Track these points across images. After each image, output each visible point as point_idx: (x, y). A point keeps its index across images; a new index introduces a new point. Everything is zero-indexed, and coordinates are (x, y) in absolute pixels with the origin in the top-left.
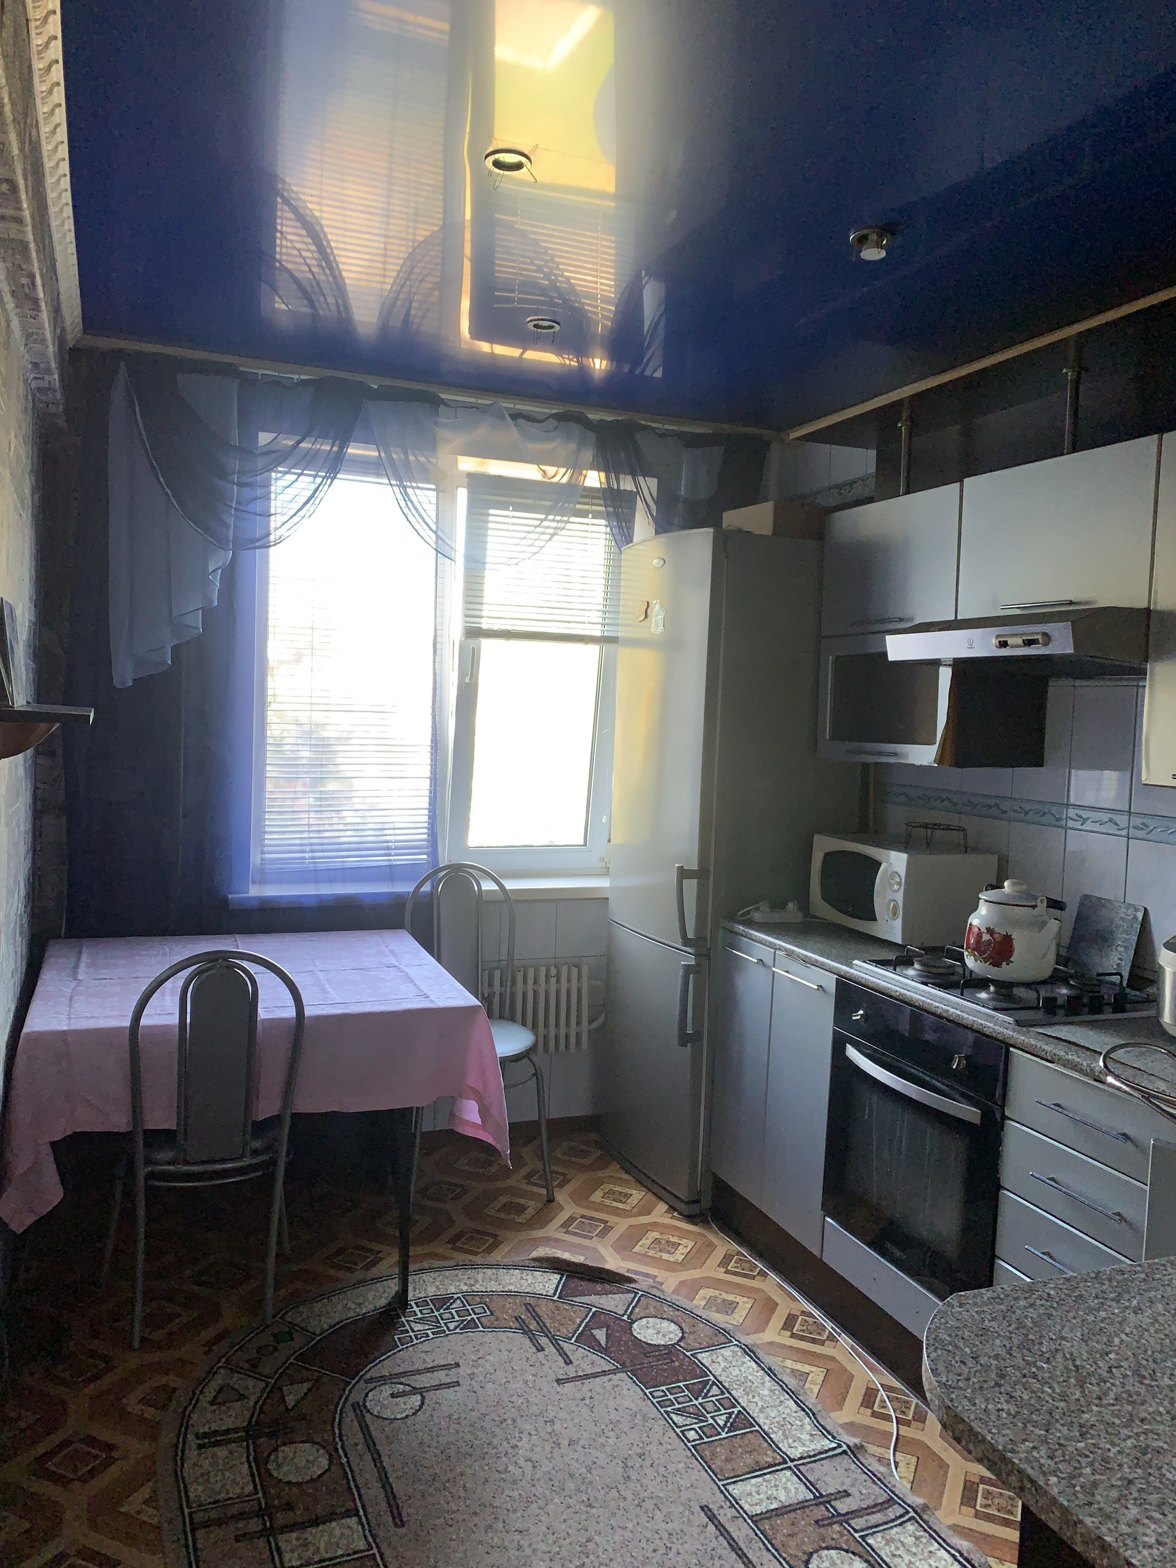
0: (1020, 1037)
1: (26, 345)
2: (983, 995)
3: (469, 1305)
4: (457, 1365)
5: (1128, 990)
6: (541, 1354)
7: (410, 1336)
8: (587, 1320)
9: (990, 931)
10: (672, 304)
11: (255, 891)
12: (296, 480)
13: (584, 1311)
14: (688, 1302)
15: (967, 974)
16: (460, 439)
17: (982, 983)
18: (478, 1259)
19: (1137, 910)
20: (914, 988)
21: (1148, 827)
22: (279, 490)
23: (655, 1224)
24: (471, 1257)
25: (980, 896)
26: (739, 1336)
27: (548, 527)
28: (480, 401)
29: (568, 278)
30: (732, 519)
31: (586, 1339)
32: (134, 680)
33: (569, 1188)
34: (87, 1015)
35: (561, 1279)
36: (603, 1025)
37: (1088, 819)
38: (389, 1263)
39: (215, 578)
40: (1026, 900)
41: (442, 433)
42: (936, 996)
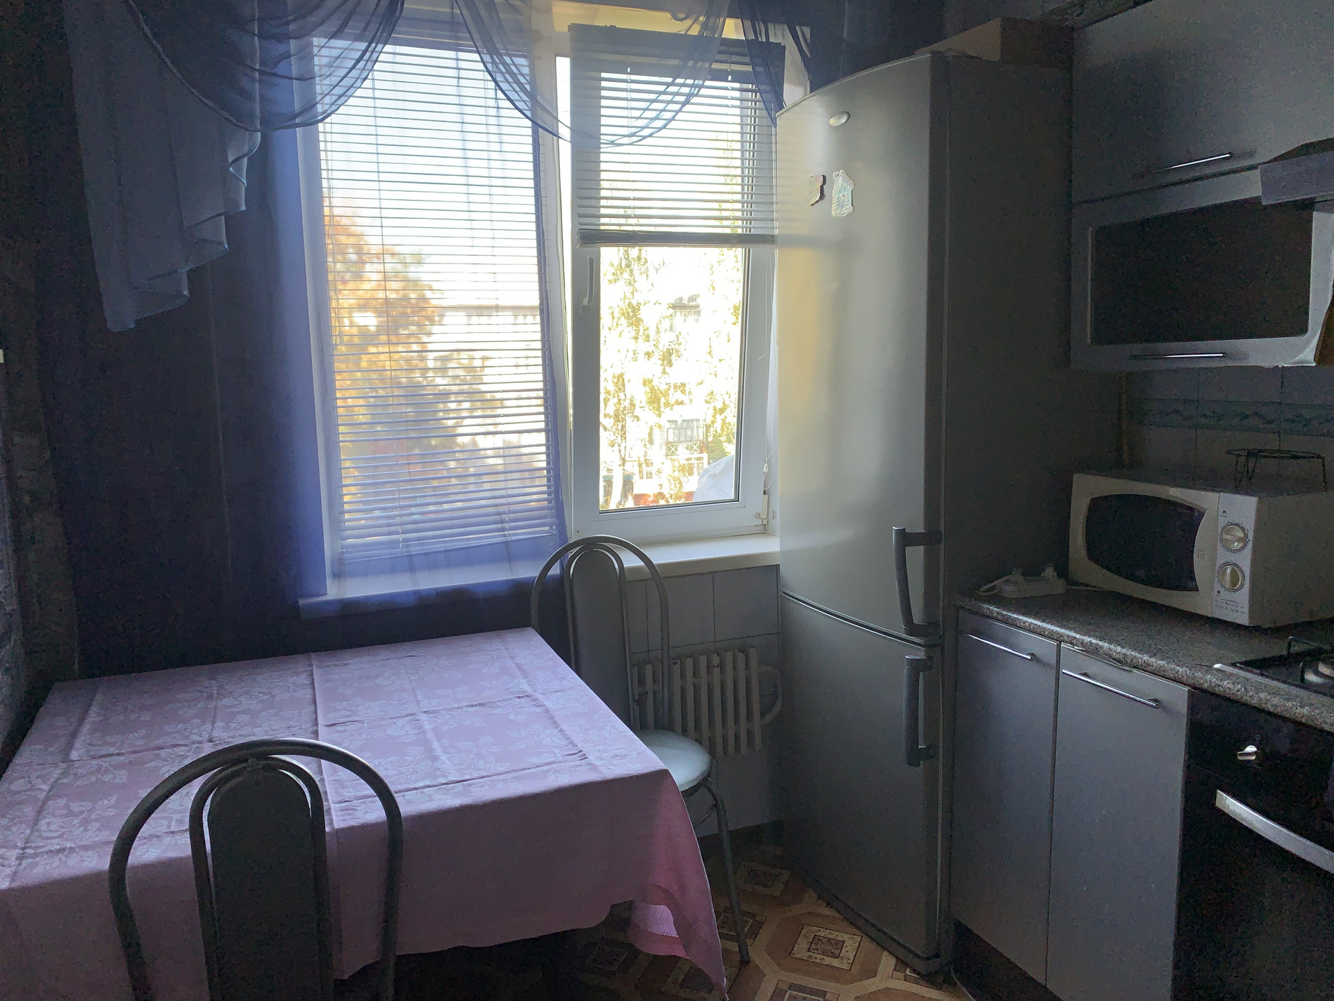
11: (335, 591)
27: (678, 94)
32: (138, 322)
33: (763, 938)
36: (778, 717)
39: (239, 170)
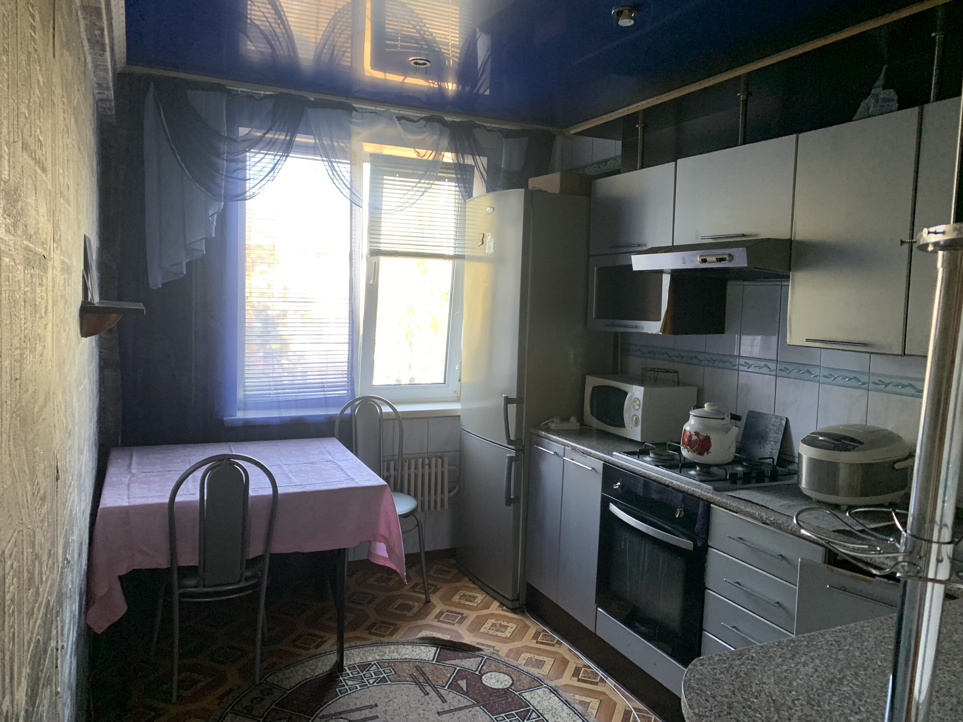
0: (717, 498)
1: (95, 72)
2: (693, 472)
3: (381, 668)
4: (376, 705)
5: (778, 468)
6: (426, 697)
7: (346, 689)
8: (454, 675)
9: (697, 434)
10: (495, 49)
11: (240, 415)
12: (264, 158)
13: (452, 670)
14: (515, 662)
15: (682, 459)
16: (365, 132)
17: (691, 465)
18: (385, 640)
19: (782, 419)
20: (652, 469)
21: (788, 369)
22: (252, 164)
23: (492, 614)
24: (382, 639)
25: (690, 413)
26: (546, 681)
27: (421, 187)
28: (378, 109)
29: (431, 33)
30: (535, 183)
31: (454, 687)
32: (163, 284)
33: (438, 594)
34: (140, 495)
35: (437, 650)
36: (458, 494)
37: (752, 365)
38: (331, 643)
39: (213, 219)
40: (717, 415)
41: (355, 128)
42: (665, 473)
